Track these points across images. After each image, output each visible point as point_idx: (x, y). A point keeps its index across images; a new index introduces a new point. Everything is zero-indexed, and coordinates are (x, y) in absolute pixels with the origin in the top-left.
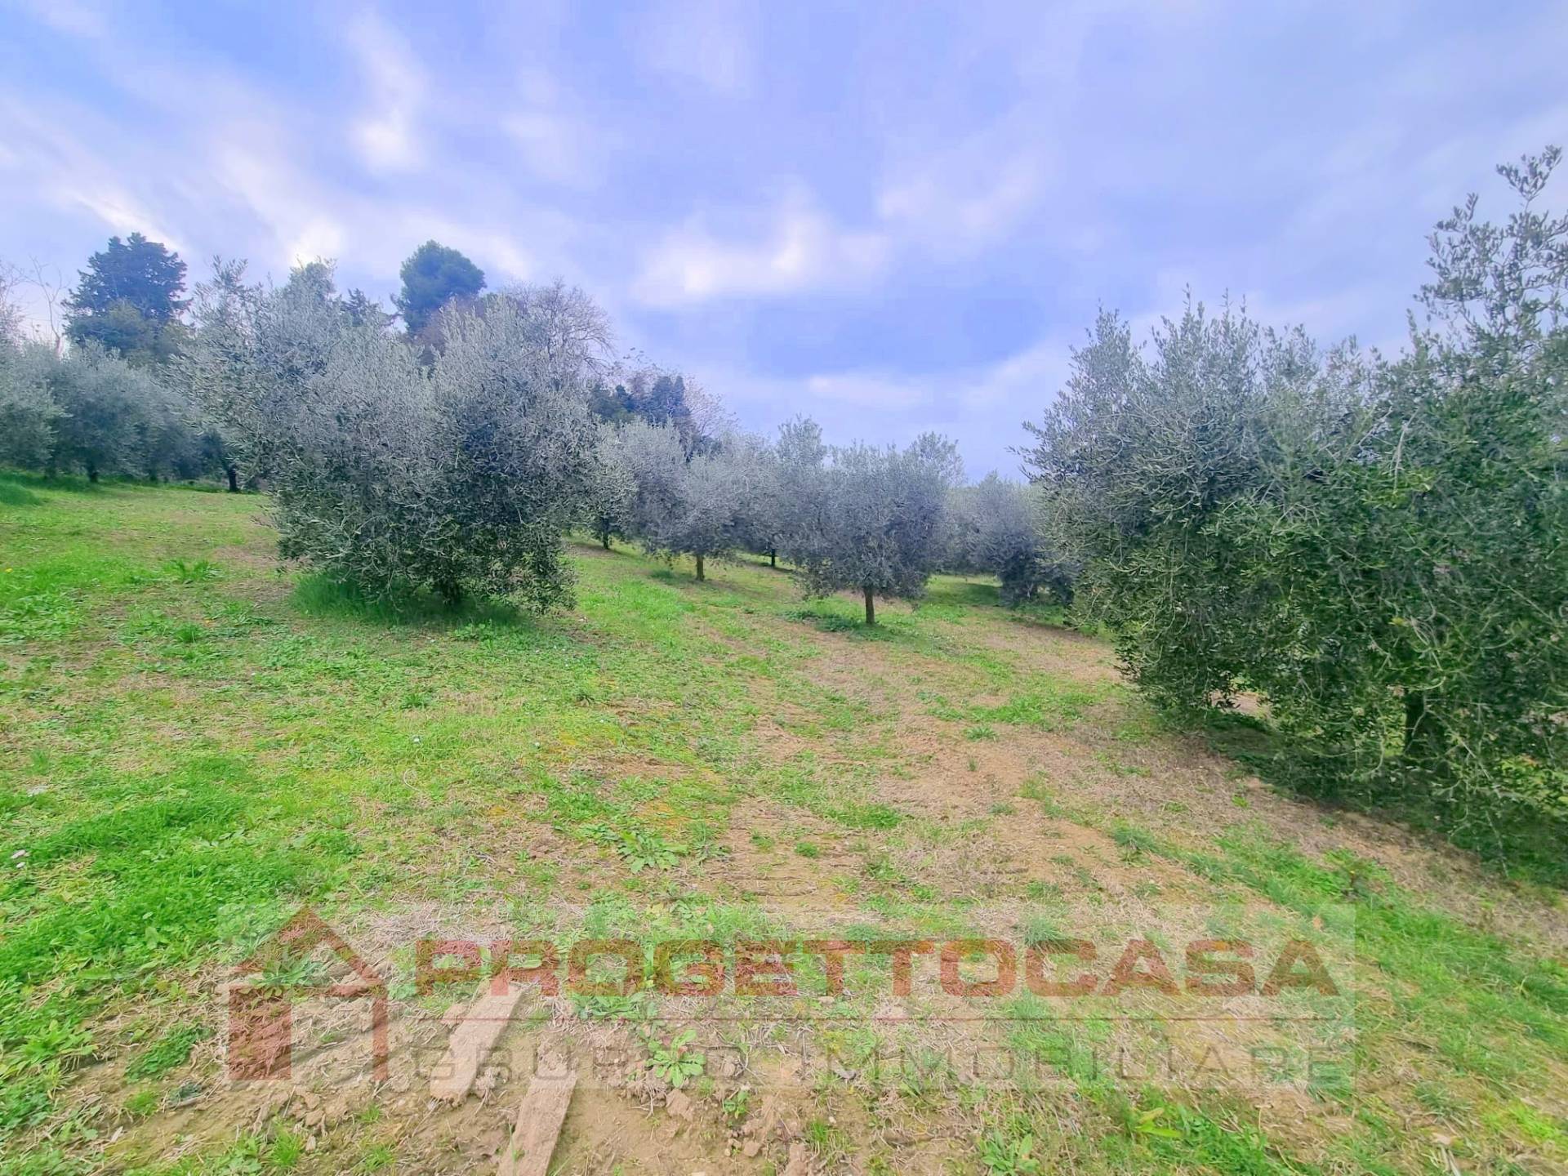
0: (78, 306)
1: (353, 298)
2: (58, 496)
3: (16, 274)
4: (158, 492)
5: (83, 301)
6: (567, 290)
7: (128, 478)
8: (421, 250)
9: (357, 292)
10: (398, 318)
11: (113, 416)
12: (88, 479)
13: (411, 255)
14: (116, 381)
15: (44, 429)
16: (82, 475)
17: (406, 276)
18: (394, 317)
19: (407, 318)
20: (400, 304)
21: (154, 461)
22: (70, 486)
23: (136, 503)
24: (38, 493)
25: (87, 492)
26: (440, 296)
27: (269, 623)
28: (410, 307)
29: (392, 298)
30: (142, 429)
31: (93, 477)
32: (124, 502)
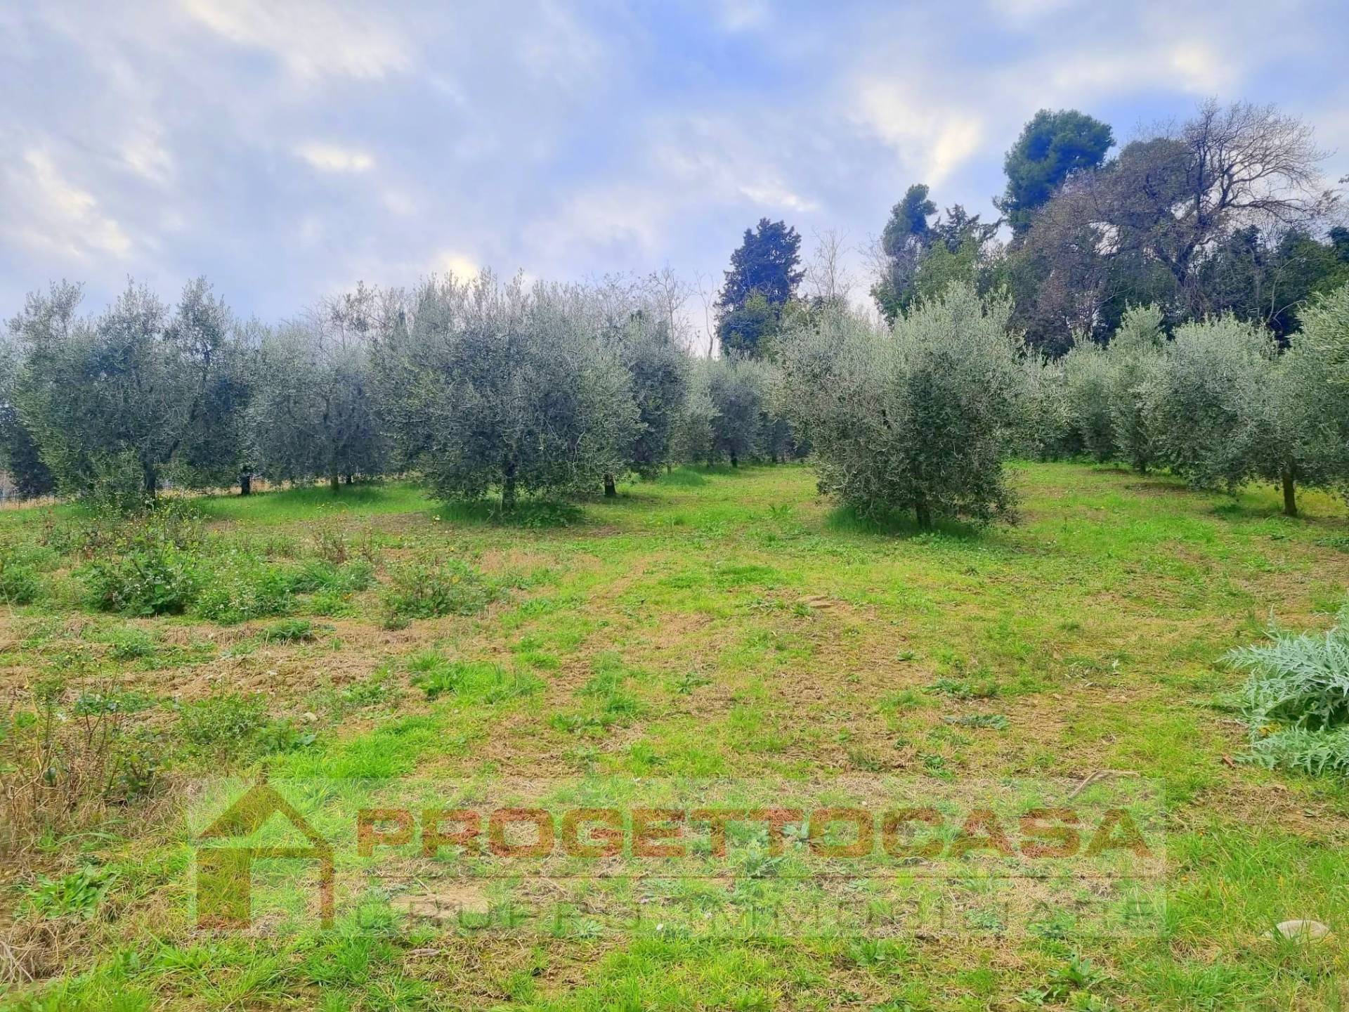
0: (724, 304)
1: (952, 217)
2: (715, 478)
3: (686, 290)
4: (775, 470)
5: (728, 298)
6: (1221, 117)
7: (757, 461)
8: (1028, 129)
9: (957, 208)
10: (1003, 225)
11: (746, 408)
12: (731, 465)
13: (1017, 140)
14: (747, 379)
15: (708, 427)
16: (727, 461)
17: (1011, 170)
18: (997, 225)
19: (1013, 222)
20: (1005, 206)
21: (774, 443)
22: (722, 471)
23: (761, 479)
24: (705, 477)
25: (730, 474)
26: (1049, 181)
27: (810, 534)
28: (1016, 207)
29: (994, 202)
30: (764, 416)
31: (734, 462)
32: (752, 480)
